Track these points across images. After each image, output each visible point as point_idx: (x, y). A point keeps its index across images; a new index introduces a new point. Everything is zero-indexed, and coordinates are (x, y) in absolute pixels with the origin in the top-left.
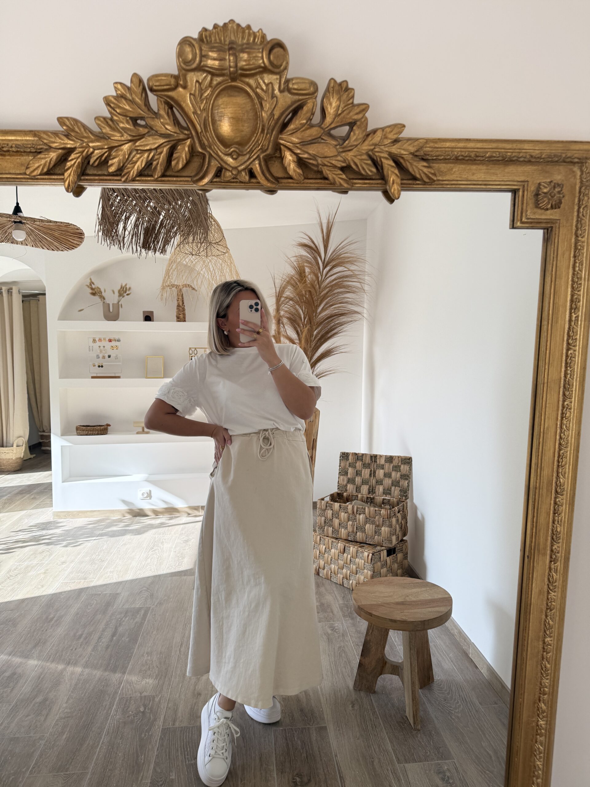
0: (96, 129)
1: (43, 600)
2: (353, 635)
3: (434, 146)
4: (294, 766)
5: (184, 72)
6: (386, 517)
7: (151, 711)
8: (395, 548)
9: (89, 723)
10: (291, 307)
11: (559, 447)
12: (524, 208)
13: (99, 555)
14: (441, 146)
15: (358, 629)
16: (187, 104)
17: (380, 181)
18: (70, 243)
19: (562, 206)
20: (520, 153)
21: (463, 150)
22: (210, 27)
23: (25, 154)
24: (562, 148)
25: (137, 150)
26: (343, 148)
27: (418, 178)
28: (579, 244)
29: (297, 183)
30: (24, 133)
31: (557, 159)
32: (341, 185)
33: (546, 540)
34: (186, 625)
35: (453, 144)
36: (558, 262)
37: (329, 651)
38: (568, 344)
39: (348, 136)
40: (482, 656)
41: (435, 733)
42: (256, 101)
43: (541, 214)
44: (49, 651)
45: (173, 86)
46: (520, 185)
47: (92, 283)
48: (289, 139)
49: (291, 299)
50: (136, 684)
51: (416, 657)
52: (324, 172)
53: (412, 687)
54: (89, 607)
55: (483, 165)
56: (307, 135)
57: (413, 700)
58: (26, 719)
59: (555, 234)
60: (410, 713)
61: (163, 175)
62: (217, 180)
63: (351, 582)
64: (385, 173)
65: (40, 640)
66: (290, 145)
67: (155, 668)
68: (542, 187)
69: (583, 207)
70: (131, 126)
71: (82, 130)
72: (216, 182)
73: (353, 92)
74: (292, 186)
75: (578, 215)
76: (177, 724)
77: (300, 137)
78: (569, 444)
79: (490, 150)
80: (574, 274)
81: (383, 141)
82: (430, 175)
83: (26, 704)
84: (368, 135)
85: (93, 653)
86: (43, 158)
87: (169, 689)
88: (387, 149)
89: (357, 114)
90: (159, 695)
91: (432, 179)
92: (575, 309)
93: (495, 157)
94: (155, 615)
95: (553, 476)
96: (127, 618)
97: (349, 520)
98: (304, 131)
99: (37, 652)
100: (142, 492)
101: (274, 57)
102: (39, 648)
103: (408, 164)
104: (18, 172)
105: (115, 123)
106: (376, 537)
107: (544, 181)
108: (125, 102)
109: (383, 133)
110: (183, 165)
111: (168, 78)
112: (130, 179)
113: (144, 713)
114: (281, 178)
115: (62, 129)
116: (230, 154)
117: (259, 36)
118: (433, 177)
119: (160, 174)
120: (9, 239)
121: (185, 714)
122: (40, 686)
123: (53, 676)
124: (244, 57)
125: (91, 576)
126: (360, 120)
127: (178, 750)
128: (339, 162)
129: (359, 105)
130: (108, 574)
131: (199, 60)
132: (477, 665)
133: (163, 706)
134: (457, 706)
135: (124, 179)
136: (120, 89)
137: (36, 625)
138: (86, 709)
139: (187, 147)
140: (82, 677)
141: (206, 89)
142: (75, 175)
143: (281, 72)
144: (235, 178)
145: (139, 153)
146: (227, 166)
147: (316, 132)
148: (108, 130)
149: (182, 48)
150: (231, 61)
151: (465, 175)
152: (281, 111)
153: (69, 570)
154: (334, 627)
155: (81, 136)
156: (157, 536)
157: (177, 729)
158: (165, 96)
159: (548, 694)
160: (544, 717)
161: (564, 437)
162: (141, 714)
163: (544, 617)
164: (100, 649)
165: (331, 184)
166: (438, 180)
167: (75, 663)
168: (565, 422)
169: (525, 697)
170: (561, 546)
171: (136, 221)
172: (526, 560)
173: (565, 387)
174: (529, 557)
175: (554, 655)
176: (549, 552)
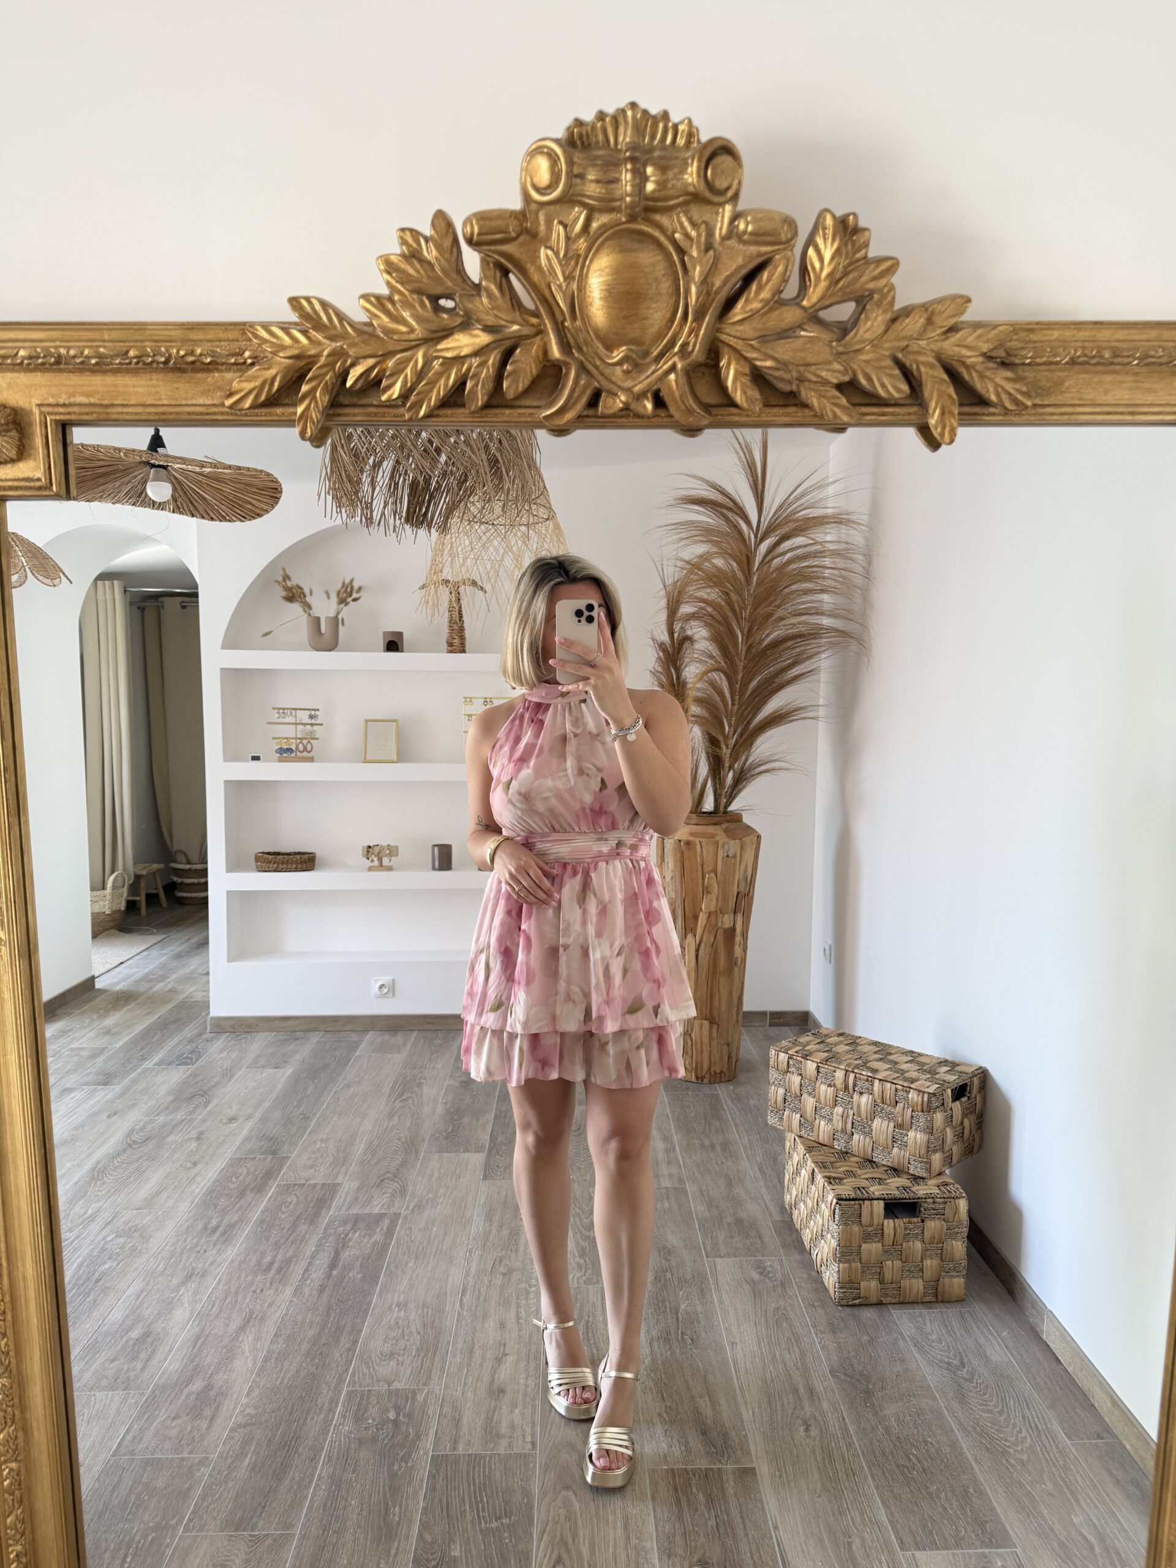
0: (360, 318)
1: (197, 1191)
2: (803, 1285)
3: (1027, 339)
4: (693, 1543)
5: (533, 206)
7: (409, 1419)
9: (293, 1438)
13: (298, 1106)
14: (1042, 338)
16: (540, 268)
17: (914, 409)
21: (1086, 344)
22: (588, 116)
23: (224, 366)
25: (438, 358)
26: (844, 346)
27: (993, 402)
29: (748, 416)
30: (223, 328)
32: (835, 416)
34: (471, 1252)
35: (1068, 333)
37: (756, 1316)
39: (855, 321)
40: (1069, 1339)
41: (975, 1491)
42: (675, 258)
44: (212, 1292)
45: (513, 234)
47: (287, 577)
48: (737, 331)
50: (377, 1365)
52: (803, 393)
54: (283, 1209)
55: (1127, 373)
56: (772, 323)
58: (173, 1424)
61: (487, 406)
62: (591, 412)
64: (926, 393)
65: (194, 1269)
66: (735, 343)
67: (415, 1334)
70: (428, 311)
71: (336, 321)
72: (587, 416)
73: (867, 233)
74: (737, 422)
76: (461, 1449)
77: (759, 326)
79: (1145, 343)
81: (925, 330)
82: (1019, 397)
83: (173, 1395)
84: (894, 320)
85: (295, 1300)
86: (258, 377)
87: (442, 1378)
88: (932, 346)
89: (875, 279)
90: (424, 1390)
91: (1023, 404)
93: (1152, 357)
94: (410, 1228)
96: (357, 1234)
98: (765, 314)
99: (190, 1293)
100: (378, 984)
101: (713, 173)
102: (192, 1287)
103: (974, 374)
104: (209, 401)
105: (399, 306)
108: (418, 266)
109: (925, 316)
110: (526, 386)
111: (503, 219)
112: (422, 413)
113: (396, 1422)
114: (716, 406)
115: (297, 320)
116: (620, 363)
117: (683, 131)
118: (1025, 401)
119: (480, 403)
120: (140, 498)
121: (475, 1429)
122: (197, 1360)
123: (221, 1341)
124: (654, 175)
125: (285, 1148)
126: (880, 290)
127: (464, 1500)
128: (834, 374)
129: (879, 261)
130: (318, 1146)
131: (566, 184)
132: (1060, 1358)
133: (433, 1409)
134: (1020, 1439)
135: (411, 414)
136: (410, 241)
137: (185, 1241)
138: (286, 1409)
139: (533, 351)
140: (275, 1347)
141: (579, 236)
142: (318, 407)
143: (727, 202)
144: (626, 408)
145: (441, 364)
146: (611, 386)
147: (790, 316)
148: (385, 319)
149: (534, 161)
150: (629, 184)
151: (1089, 395)
152: (723, 277)
153: (244, 1133)
154: (765, 1268)
155: (333, 332)
156: (409, 1071)
157: (460, 1458)
158: (497, 252)
162: (390, 1426)
164: (307, 1294)
165: (815, 415)
166: (1035, 405)
167: (262, 1319)
171: (395, 468)
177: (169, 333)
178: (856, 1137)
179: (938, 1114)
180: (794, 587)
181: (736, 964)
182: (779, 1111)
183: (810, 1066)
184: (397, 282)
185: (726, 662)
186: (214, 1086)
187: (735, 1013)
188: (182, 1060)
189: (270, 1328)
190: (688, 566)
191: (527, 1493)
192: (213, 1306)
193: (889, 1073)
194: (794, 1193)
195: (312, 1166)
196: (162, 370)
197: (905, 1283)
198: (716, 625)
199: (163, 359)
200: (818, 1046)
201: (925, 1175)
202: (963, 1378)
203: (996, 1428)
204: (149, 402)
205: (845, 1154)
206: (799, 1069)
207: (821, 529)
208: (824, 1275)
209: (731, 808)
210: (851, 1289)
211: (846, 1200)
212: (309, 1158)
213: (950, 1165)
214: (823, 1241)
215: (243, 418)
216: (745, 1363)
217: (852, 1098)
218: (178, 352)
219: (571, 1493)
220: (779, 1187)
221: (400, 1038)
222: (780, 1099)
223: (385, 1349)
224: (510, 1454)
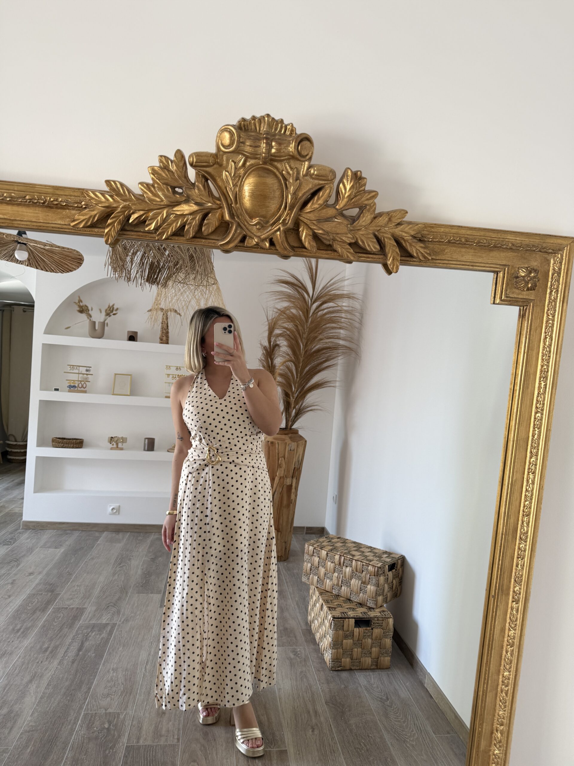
0: (139, 193)
1: (10, 610)
2: (315, 660)
3: (430, 230)
5: (221, 153)
7: (115, 728)
9: (54, 737)
11: (525, 498)
12: (504, 288)
13: (66, 568)
14: (437, 231)
16: (222, 179)
17: (382, 256)
18: (67, 266)
19: (537, 288)
20: (503, 241)
21: (455, 235)
22: (248, 117)
23: (72, 208)
24: (539, 241)
25: (173, 214)
26: (353, 227)
27: (415, 256)
28: (551, 322)
29: (310, 253)
30: (73, 190)
31: (535, 249)
32: (348, 257)
33: (510, 582)
34: (152, 643)
35: (447, 230)
37: (291, 676)
38: (537, 407)
39: (358, 217)
40: (437, 687)
41: (391, 760)
42: (282, 182)
43: (519, 294)
44: (15, 663)
45: (212, 164)
46: (502, 268)
47: (80, 301)
48: (307, 216)
50: (100, 700)
52: (335, 246)
54: (56, 620)
55: (471, 248)
56: (322, 215)
59: (529, 312)
61: (194, 237)
62: (241, 244)
64: (387, 251)
66: (307, 221)
67: (121, 684)
68: (520, 270)
69: (554, 291)
70: (170, 193)
71: (126, 192)
72: (239, 246)
73: (365, 180)
74: (306, 255)
75: (550, 297)
76: (141, 742)
77: (317, 215)
78: (534, 496)
79: (479, 237)
80: (544, 347)
81: (387, 224)
82: (426, 255)
84: (375, 218)
85: (59, 667)
86: (88, 214)
87: (134, 706)
88: (390, 231)
89: (368, 200)
90: (123, 713)
91: (428, 258)
92: (544, 378)
93: (482, 243)
94: (121, 631)
95: (518, 524)
96: (94, 633)
98: (320, 210)
99: (3, 663)
100: (111, 508)
101: (301, 148)
102: (5, 659)
103: (407, 244)
104: (63, 223)
105: (156, 189)
107: (523, 266)
108: (167, 173)
109: (388, 217)
110: (213, 230)
111: (208, 157)
112: (164, 237)
113: (108, 729)
114: (297, 247)
115: (109, 190)
116: (256, 225)
117: (289, 128)
118: (428, 257)
119: (191, 236)
120: (11, 258)
121: (149, 732)
122: (5, 698)
123: (19, 688)
124: (276, 146)
125: (59, 589)
126: (370, 205)
128: (349, 239)
129: (370, 192)
130: (75, 588)
131: (236, 145)
132: (432, 696)
133: (128, 722)
134: (412, 735)
135: (159, 237)
136: (164, 161)
137: (2, 636)
138: (51, 723)
139: (217, 215)
140: (47, 691)
141: (240, 168)
142: (115, 230)
143: (307, 161)
144: (257, 244)
145: (174, 217)
146: (251, 234)
147: (331, 212)
148: (150, 194)
149: (223, 134)
150: (264, 148)
151: (455, 256)
152: (303, 192)
153: (37, 581)
154: (297, 652)
155: (125, 198)
156: (124, 553)
157: (140, 747)
158: (203, 171)
159: (505, 725)
160: (500, 746)
161: (529, 489)
162: (105, 731)
163: (504, 653)
164: (65, 664)
165: (339, 256)
166: (432, 259)
167: (41, 677)
168: (531, 476)
169: (484, 727)
170: (522, 588)
171: (143, 256)
172: (492, 600)
173: (532, 446)
174: (494, 597)
175: (512, 689)
176: (511, 593)
177: (47, 190)
178: (343, 588)
179: (382, 577)
180: (328, 325)
181: (291, 503)
182: (307, 575)
183: (324, 553)
184: (157, 179)
185: (295, 358)
186: (22, 557)
187: (289, 527)
188: (5, 543)
189: (45, 681)
190: (279, 312)
191: (174, 764)
192: (15, 670)
193: (360, 557)
194: (313, 615)
195: (72, 599)
196: (42, 207)
197: (363, 660)
198: (291, 340)
199: (42, 202)
200: (328, 543)
201: (373, 606)
202: (387, 705)
203: (402, 729)
204: (34, 220)
205: (338, 596)
206: (318, 554)
207: (341, 300)
208: (325, 656)
209: (293, 427)
210: (337, 662)
211: (337, 618)
212: (70, 595)
213: (386, 602)
214: (325, 639)
215: (78, 232)
216: (285, 699)
217: (342, 569)
218: (50, 199)
219: (196, 764)
220: (305, 612)
221: (121, 535)
222: (309, 568)
223: (105, 692)
224: (166, 745)
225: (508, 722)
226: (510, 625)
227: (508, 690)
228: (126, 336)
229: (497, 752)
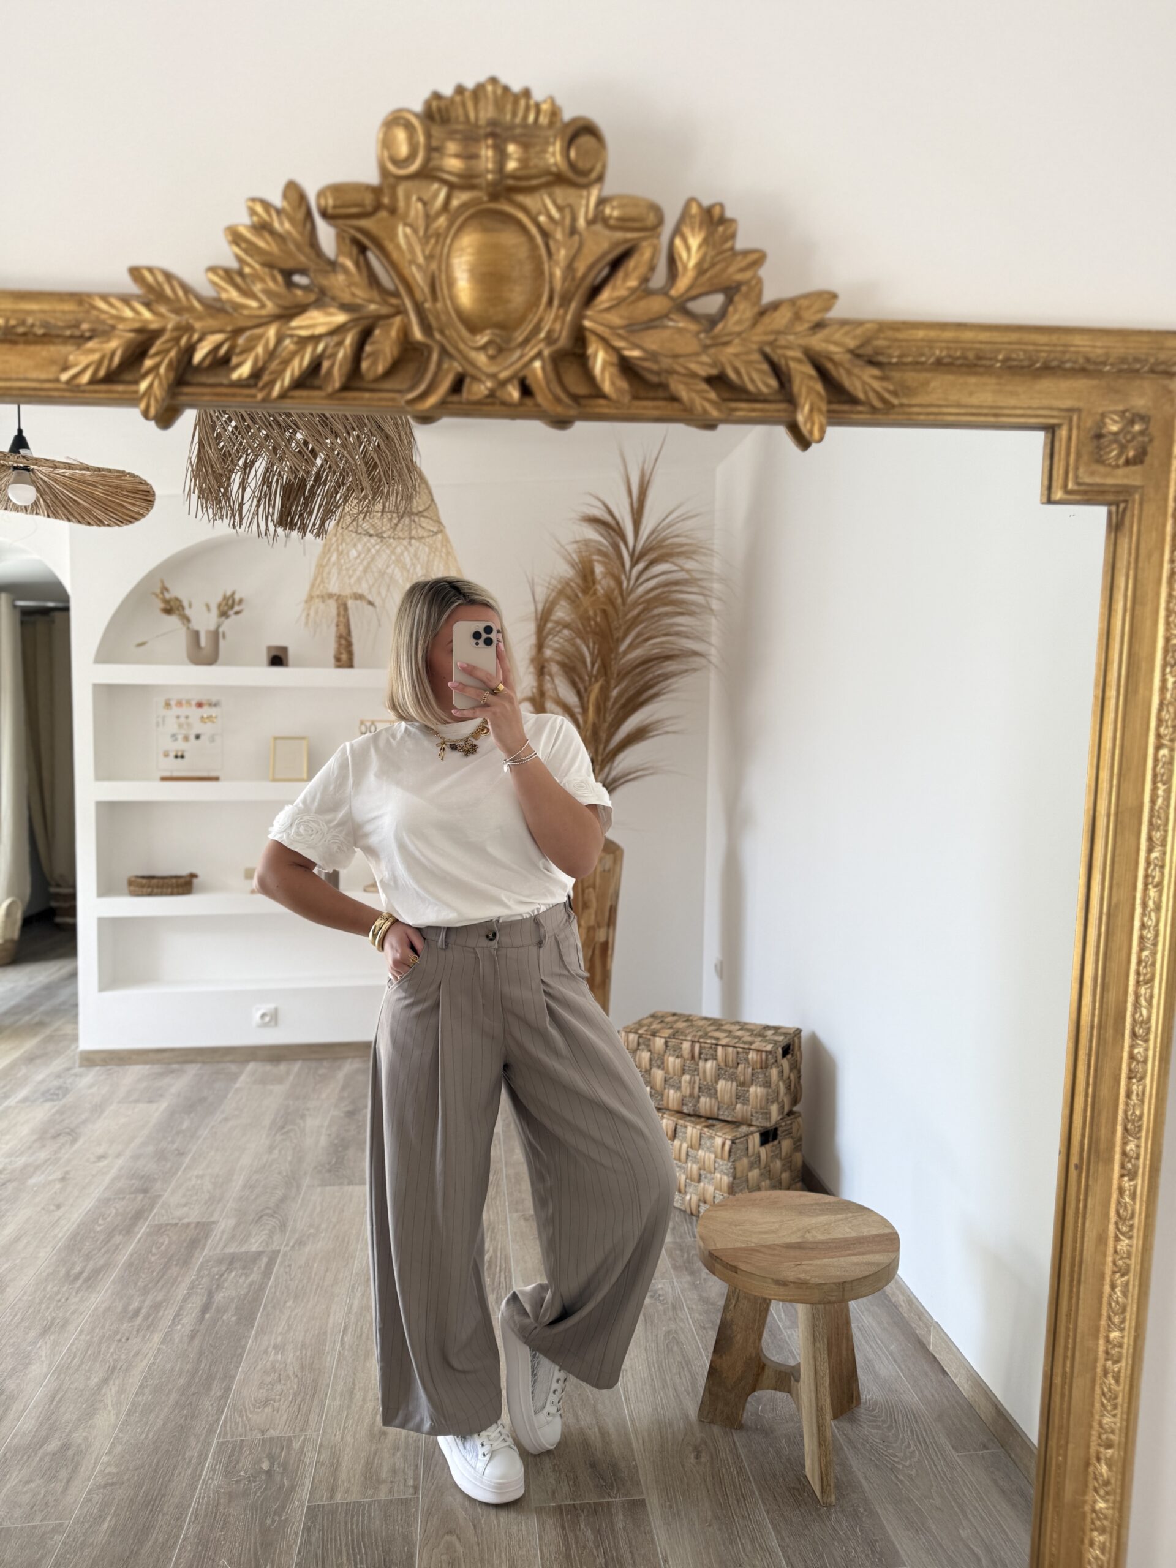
0: (208, 292)
1: (60, 1235)
2: (694, 1307)
3: (894, 337)
5: (391, 180)
6: (759, 1066)
7: (284, 1469)
8: (776, 1130)
9: (157, 1496)
10: (566, 641)
11: (1140, 942)
12: (1072, 462)
13: (173, 1142)
14: (908, 338)
15: (704, 1295)
16: (398, 247)
17: (783, 406)
18: (125, 511)
19: (1148, 459)
20: (1064, 352)
22: (448, 91)
23: (59, 339)
24: (1149, 346)
25: (292, 336)
26: (713, 338)
27: (861, 400)
29: (617, 408)
30: (57, 297)
31: (1138, 366)
32: (705, 411)
33: (1114, 1132)
34: (353, 1287)
35: (932, 334)
36: (1140, 572)
37: (647, 1341)
38: (1159, 736)
39: (723, 313)
40: (955, 1349)
41: (865, 1510)
42: (539, 240)
43: (1106, 476)
44: (72, 1344)
45: (369, 208)
46: (1064, 418)
47: (165, 589)
48: (603, 319)
49: (567, 626)
50: (251, 1413)
51: (826, 1356)
52: (672, 386)
53: (818, 1417)
54: (154, 1250)
55: (991, 376)
56: (639, 312)
57: (820, 1445)
58: (25, 1489)
59: (1133, 516)
60: (813, 1470)
61: (345, 387)
62: (455, 398)
63: (688, 1197)
64: (796, 388)
65: (53, 1319)
66: (603, 331)
67: (292, 1378)
68: (1108, 421)
70: (280, 288)
71: (180, 293)
72: (452, 403)
73: (734, 225)
74: (606, 413)
76: (339, 1498)
77: (626, 314)
78: (1161, 939)
79: (1006, 346)
81: (792, 325)
82: (887, 396)
83: (26, 1457)
84: (762, 313)
85: (164, 1347)
86: (97, 350)
87: (321, 1423)
88: (800, 341)
89: (742, 270)
90: (300, 1436)
91: (891, 403)
93: (1014, 360)
94: (290, 1266)
95: (1126, 1002)
96: (233, 1274)
97: (683, 1072)
98: (633, 302)
99: (48, 1346)
100: (260, 1014)
101: (577, 154)
102: (52, 1338)
103: (842, 371)
104: (43, 376)
105: (248, 280)
106: (739, 1106)
107: (1112, 408)
108: (270, 240)
109: (792, 311)
110: (386, 369)
111: (360, 193)
112: (275, 394)
113: (269, 1473)
114: (584, 397)
115: (139, 292)
116: (484, 348)
117: (546, 110)
118: (891, 399)
119: (337, 385)
121: (354, 1476)
122: (54, 1417)
123: (81, 1396)
124: (516, 153)
125: (158, 1185)
126: (747, 282)
127: (340, 1552)
128: (703, 367)
129: (746, 253)
130: (193, 1182)
131: (424, 157)
132: (946, 1369)
133: (310, 1457)
134: (908, 1454)
135: (263, 394)
136: (261, 213)
137: (44, 1289)
138: (150, 1465)
139: (393, 333)
140: (140, 1399)
141: (438, 214)
142: (161, 385)
143: (592, 184)
144: (492, 394)
145: (295, 343)
146: (476, 371)
147: (657, 305)
148: (234, 295)
149: (392, 133)
150: (490, 160)
151: (954, 397)
152: (588, 263)
153: (113, 1172)
155: (177, 305)
156: (291, 1103)
157: (337, 1507)
158: (352, 227)
159: (1116, 1447)
160: (1107, 1493)
161: (1150, 923)
162: (263, 1477)
163: (1107, 1288)
164: (177, 1340)
165: (685, 410)
166: (902, 405)
167: (127, 1369)
168: (1152, 892)
169: (1070, 1453)
170: (1143, 1145)
171: (267, 470)
172: (1073, 1172)
173: (1151, 823)
174: (1078, 1167)
175: (1129, 1367)
176: (1117, 1157)
184: (247, 254)
186: (82, 1123)
188: (48, 1097)
189: (135, 1379)
191: (408, 1540)
192: (74, 1358)
193: (728, 1039)
195: (185, 1205)
203: (885, 1444)
212: (184, 1196)
215: (82, 396)
216: (636, 1391)
218: (7, 320)
219: (454, 1538)
221: (283, 1067)
223: (260, 1395)
224: (391, 1500)
225: (1123, 1439)
226: (1117, 1228)
227: (1119, 1371)
228: (264, 658)
229: (1101, 1505)
